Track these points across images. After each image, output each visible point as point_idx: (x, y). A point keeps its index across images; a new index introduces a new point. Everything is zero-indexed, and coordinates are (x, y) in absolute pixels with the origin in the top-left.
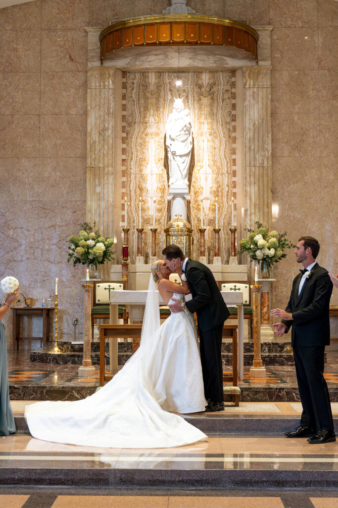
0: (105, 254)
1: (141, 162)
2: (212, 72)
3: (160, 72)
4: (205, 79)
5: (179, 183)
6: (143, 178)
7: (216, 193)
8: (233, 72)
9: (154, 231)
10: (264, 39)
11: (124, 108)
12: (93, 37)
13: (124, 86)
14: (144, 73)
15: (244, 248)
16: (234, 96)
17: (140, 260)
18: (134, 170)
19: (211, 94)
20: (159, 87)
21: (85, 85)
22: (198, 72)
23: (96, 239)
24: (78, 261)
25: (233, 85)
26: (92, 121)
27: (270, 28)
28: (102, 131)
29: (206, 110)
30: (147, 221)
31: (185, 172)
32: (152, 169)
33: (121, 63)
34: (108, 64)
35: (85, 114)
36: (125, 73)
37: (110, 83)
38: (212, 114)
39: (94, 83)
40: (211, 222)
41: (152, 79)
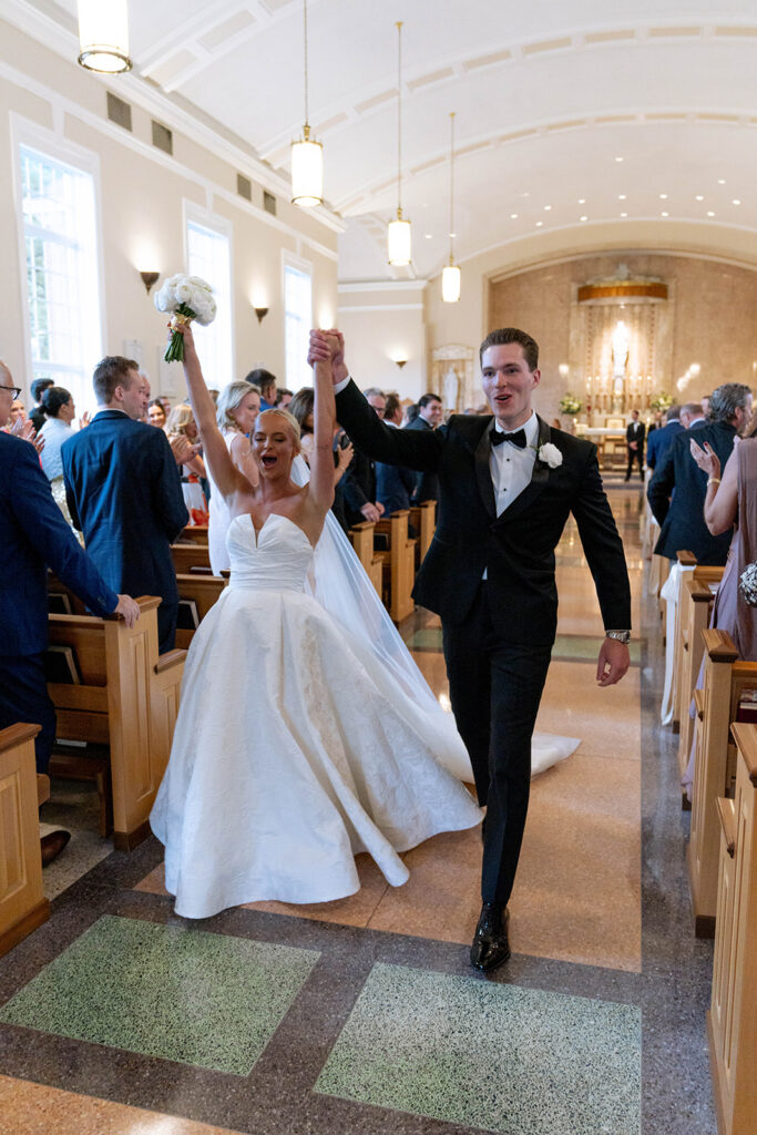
0: (579, 409)
1: (599, 357)
2: (641, 305)
3: (611, 307)
4: (637, 309)
5: (619, 369)
6: (599, 366)
7: (641, 374)
8: (653, 305)
9: (605, 397)
10: (672, 286)
11: (590, 327)
12: (574, 288)
13: (590, 315)
14: (602, 307)
15: (654, 406)
16: (653, 319)
17: (596, 411)
18: (594, 362)
19: (640, 318)
20: (610, 314)
21: (569, 316)
22: (633, 306)
23: (574, 401)
24: (564, 412)
25: (653, 312)
26: (572, 336)
27: (675, 280)
28: (578, 341)
29: (636, 327)
30: (601, 390)
31: (623, 362)
32: (605, 361)
33: (589, 302)
34: (583, 303)
35: (568, 332)
36: (591, 307)
37: (583, 314)
38: (640, 330)
39: (574, 314)
40: (637, 391)
41: (606, 310)
